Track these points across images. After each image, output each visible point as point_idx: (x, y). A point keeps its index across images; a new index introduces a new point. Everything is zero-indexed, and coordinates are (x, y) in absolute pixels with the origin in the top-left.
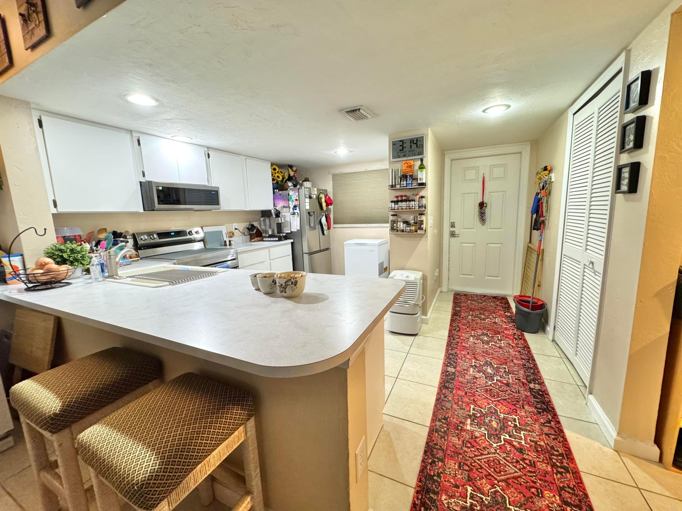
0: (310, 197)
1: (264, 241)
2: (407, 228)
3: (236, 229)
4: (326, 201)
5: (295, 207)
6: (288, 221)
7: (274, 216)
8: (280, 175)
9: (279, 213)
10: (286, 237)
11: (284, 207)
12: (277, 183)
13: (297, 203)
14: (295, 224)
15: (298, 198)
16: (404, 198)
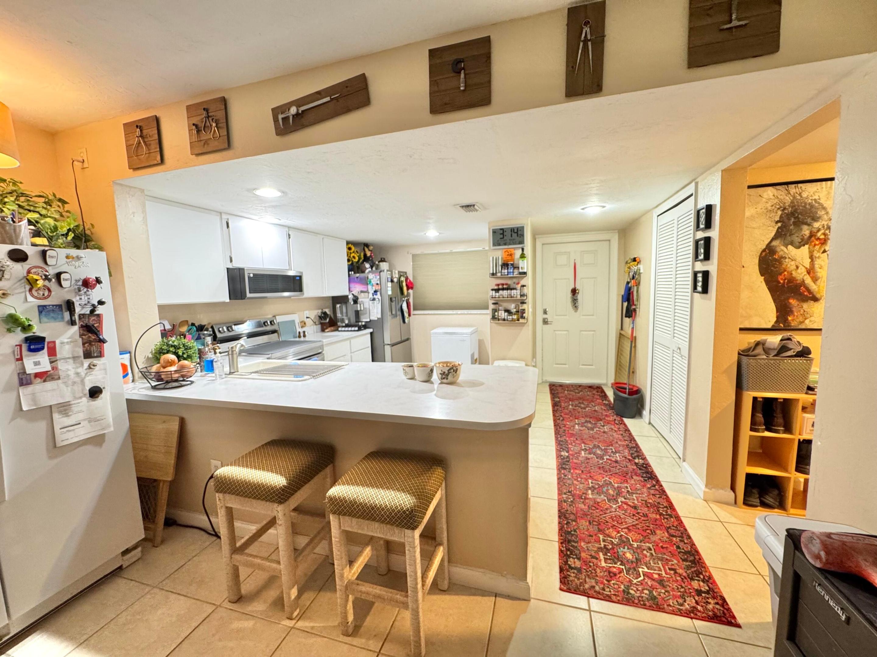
0: (392, 281)
1: (339, 331)
2: (509, 317)
3: (307, 318)
4: (407, 285)
5: (376, 292)
6: (366, 308)
7: (352, 303)
8: (356, 256)
9: (358, 298)
10: (365, 327)
11: (362, 292)
12: (352, 264)
13: (378, 288)
14: (375, 311)
15: (379, 282)
16: (505, 286)
